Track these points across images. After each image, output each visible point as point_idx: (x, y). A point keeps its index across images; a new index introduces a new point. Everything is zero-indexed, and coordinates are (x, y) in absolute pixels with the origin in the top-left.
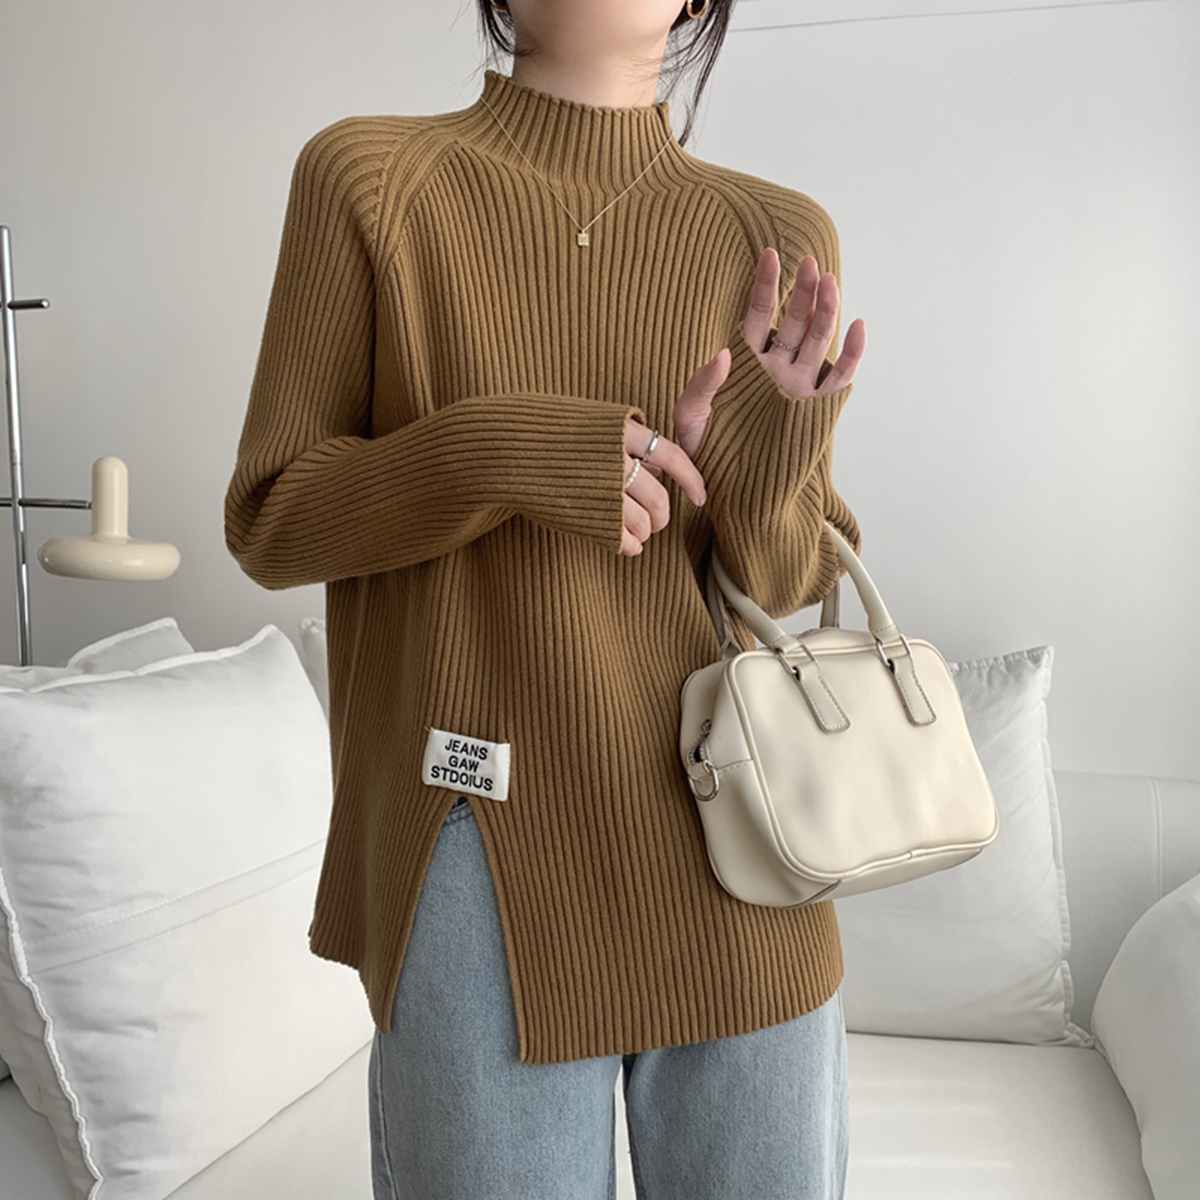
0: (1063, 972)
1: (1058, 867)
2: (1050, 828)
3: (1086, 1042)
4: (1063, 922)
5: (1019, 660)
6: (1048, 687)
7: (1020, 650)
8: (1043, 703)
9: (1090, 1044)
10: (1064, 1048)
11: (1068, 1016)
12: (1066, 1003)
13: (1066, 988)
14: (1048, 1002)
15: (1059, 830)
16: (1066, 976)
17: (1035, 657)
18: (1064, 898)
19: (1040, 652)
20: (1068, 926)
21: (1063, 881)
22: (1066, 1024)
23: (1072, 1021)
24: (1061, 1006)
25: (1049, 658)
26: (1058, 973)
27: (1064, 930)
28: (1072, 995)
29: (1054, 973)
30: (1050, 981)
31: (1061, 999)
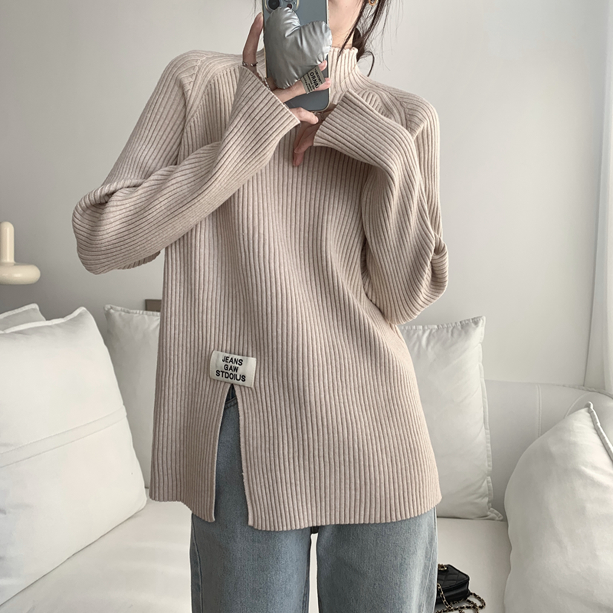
0: (488, 482)
1: (486, 429)
2: (482, 408)
3: (499, 518)
4: (488, 457)
5: (468, 324)
6: (483, 337)
7: (468, 318)
8: (480, 345)
9: (501, 518)
11: (490, 504)
12: (489, 498)
13: (489, 490)
14: (479, 497)
15: (487, 410)
16: (489, 484)
17: (476, 322)
18: (489, 445)
19: (478, 319)
20: (491, 459)
21: (489, 436)
22: (489, 509)
23: (492, 507)
24: (486, 500)
25: (483, 323)
26: (485, 482)
27: (488, 461)
28: (492, 494)
29: (483, 483)
30: (480, 487)
31: (486, 496)
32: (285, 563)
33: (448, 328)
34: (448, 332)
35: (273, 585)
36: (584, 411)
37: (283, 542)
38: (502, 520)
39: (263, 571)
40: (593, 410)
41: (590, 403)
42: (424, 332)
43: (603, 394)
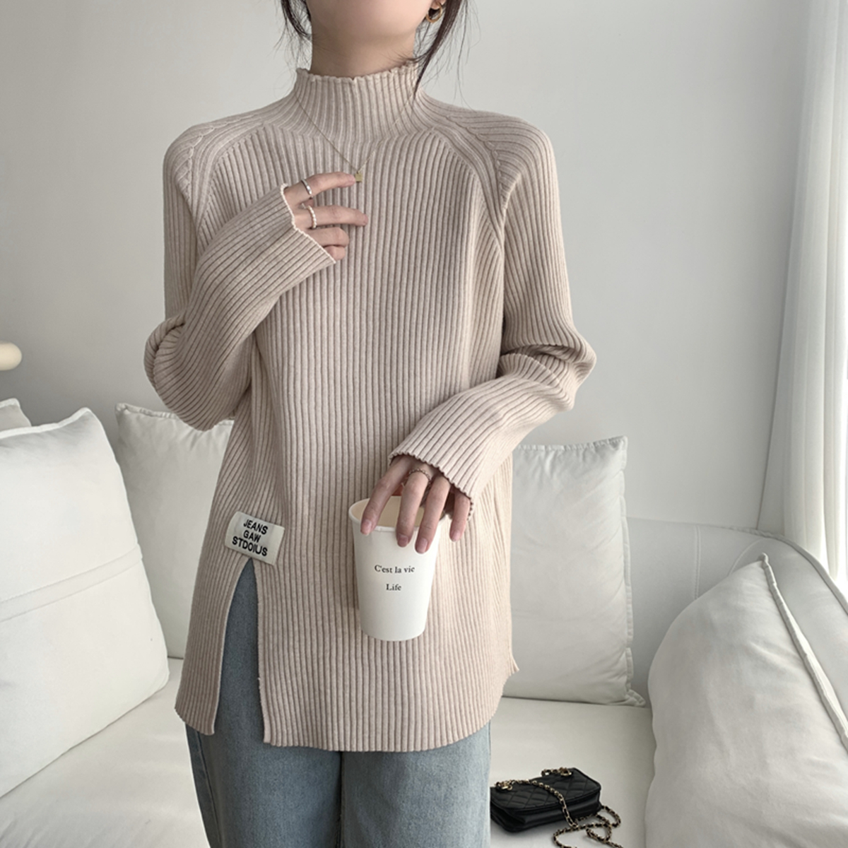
0: (627, 656)
1: (627, 584)
2: (622, 558)
3: (640, 702)
4: (629, 622)
5: (604, 445)
6: (625, 462)
7: (604, 438)
8: (621, 473)
9: (643, 703)
11: (629, 685)
12: (628, 677)
13: (628, 666)
14: (617, 675)
15: (629, 558)
16: (629, 658)
17: (615, 445)
18: (630, 606)
19: (618, 440)
20: (632, 625)
21: (630, 594)
22: (628, 690)
23: (632, 689)
24: (624, 679)
25: (624, 445)
26: (624, 655)
27: (629, 628)
28: (632, 672)
29: (620, 656)
30: (617, 662)
31: (624, 674)
33: (577, 450)
34: (578, 455)
36: (756, 565)
38: (643, 707)
40: (768, 564)
41: (765, 554)
42: (547, 453)
43: (781, 540)
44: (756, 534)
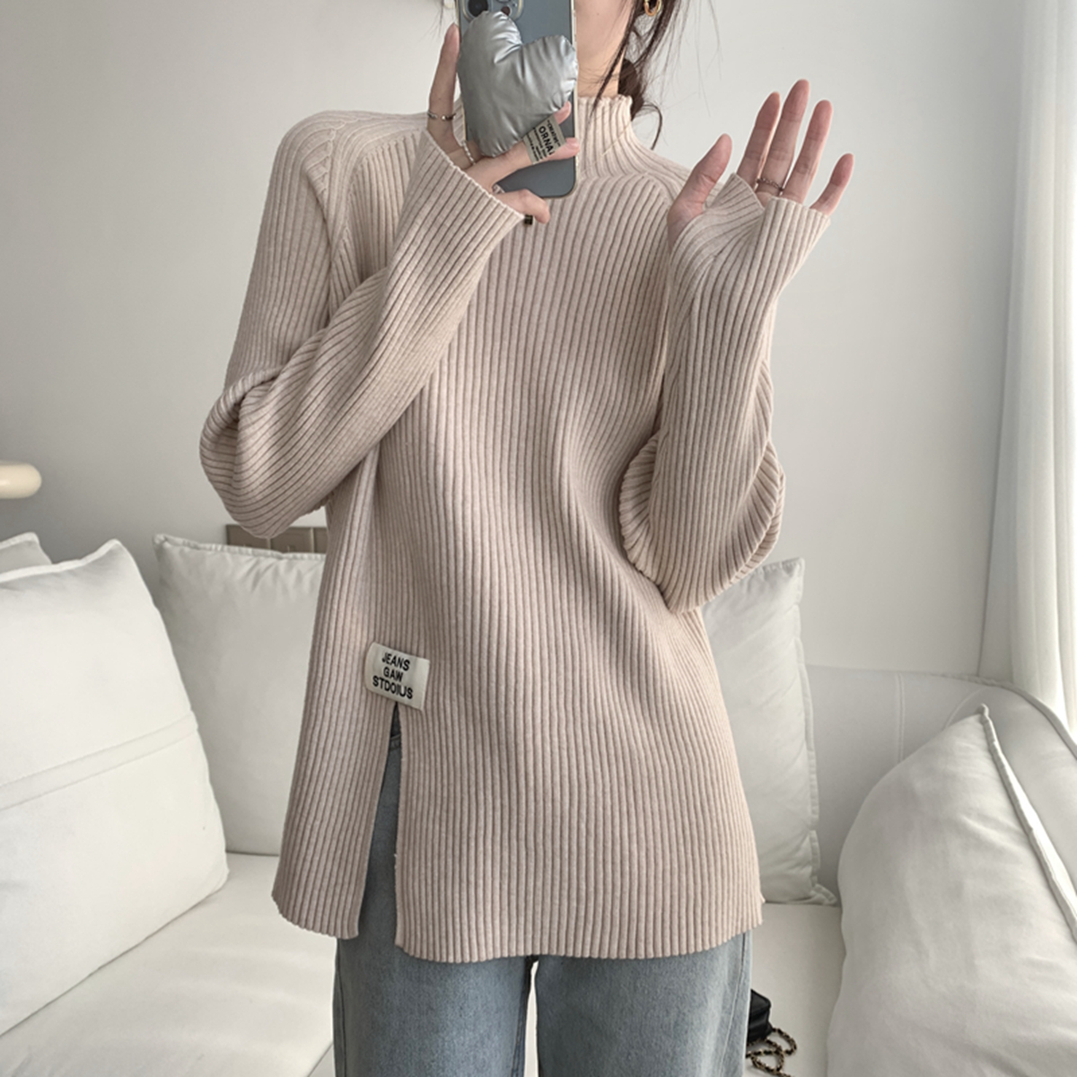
0: (812, 840)
1: (809, 749)
2: (803, 715)
4: (812, 797)
5: (775, 570)
6: (801, 593)
7: (776, 561)
8: (796, 607)
9: (834, 901)
10: (809, 906)
11: (815, 878)
12: (813, 867)
13: (814, 854)
14: (798, 865)
15: (812, 716)
16: (813, 843)
17: (789, 568)
18: (814, 776)
19: (792, 563)
20: (817, 801)
21: (814, 761)
22: (813, 885)
23: (819, 882)
24: (808, 870)
25: (801, 569)
26: (807, 839)
27: (813, 804)
28: (819, 860)
29: (803, 841)
30: (798, 848)
31: (808, 863)
32: (474, 1015)
35: (454, 1054)
36: (973, 720)
37: (472, 981)
38: (833, 905)
39: (437, 1032)
40: (988, 718)
41: (985, 706)
43: (1009, 689)
44: (976, 682)
